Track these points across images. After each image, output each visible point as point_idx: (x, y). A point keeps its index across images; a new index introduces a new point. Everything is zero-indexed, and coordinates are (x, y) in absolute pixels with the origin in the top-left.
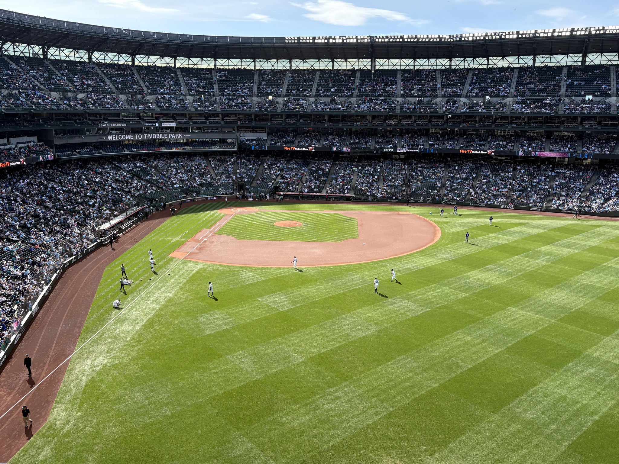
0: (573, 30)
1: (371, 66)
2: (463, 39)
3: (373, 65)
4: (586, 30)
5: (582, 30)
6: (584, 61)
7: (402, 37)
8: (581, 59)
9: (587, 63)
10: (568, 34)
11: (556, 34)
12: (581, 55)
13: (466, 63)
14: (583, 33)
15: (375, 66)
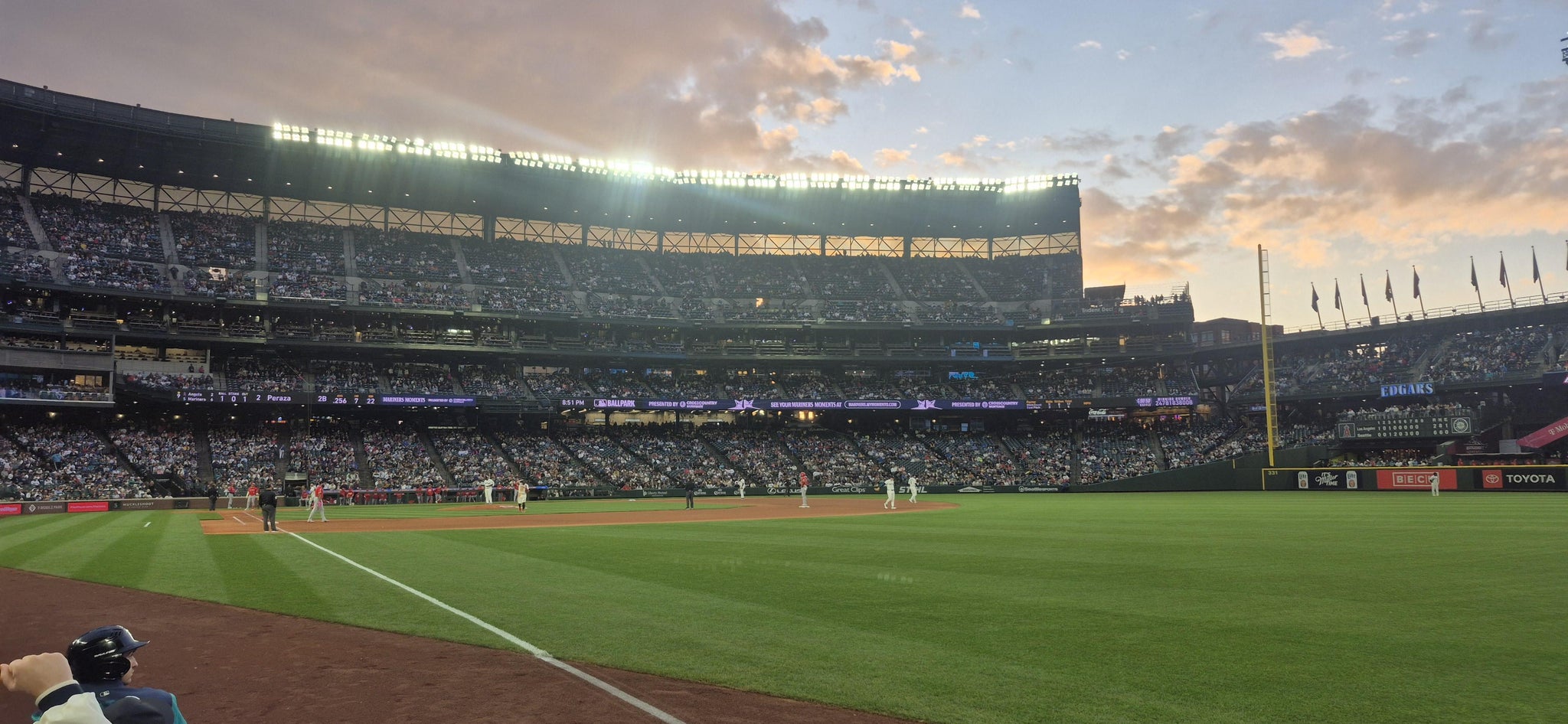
0: (904, 183)
1: (484, 230)
2: (703, 182)
3: (488, 228)
4: (926, 183)
5: (919, 182)
6: (907, 250)
7: (575, 164)
8: (901, 247)
9: (913, 255)
10: (897, 187)
11: (877, 187)
12: (902, 238)
13: (693, 243)
14: (922, 187)
15: (494, 232)
